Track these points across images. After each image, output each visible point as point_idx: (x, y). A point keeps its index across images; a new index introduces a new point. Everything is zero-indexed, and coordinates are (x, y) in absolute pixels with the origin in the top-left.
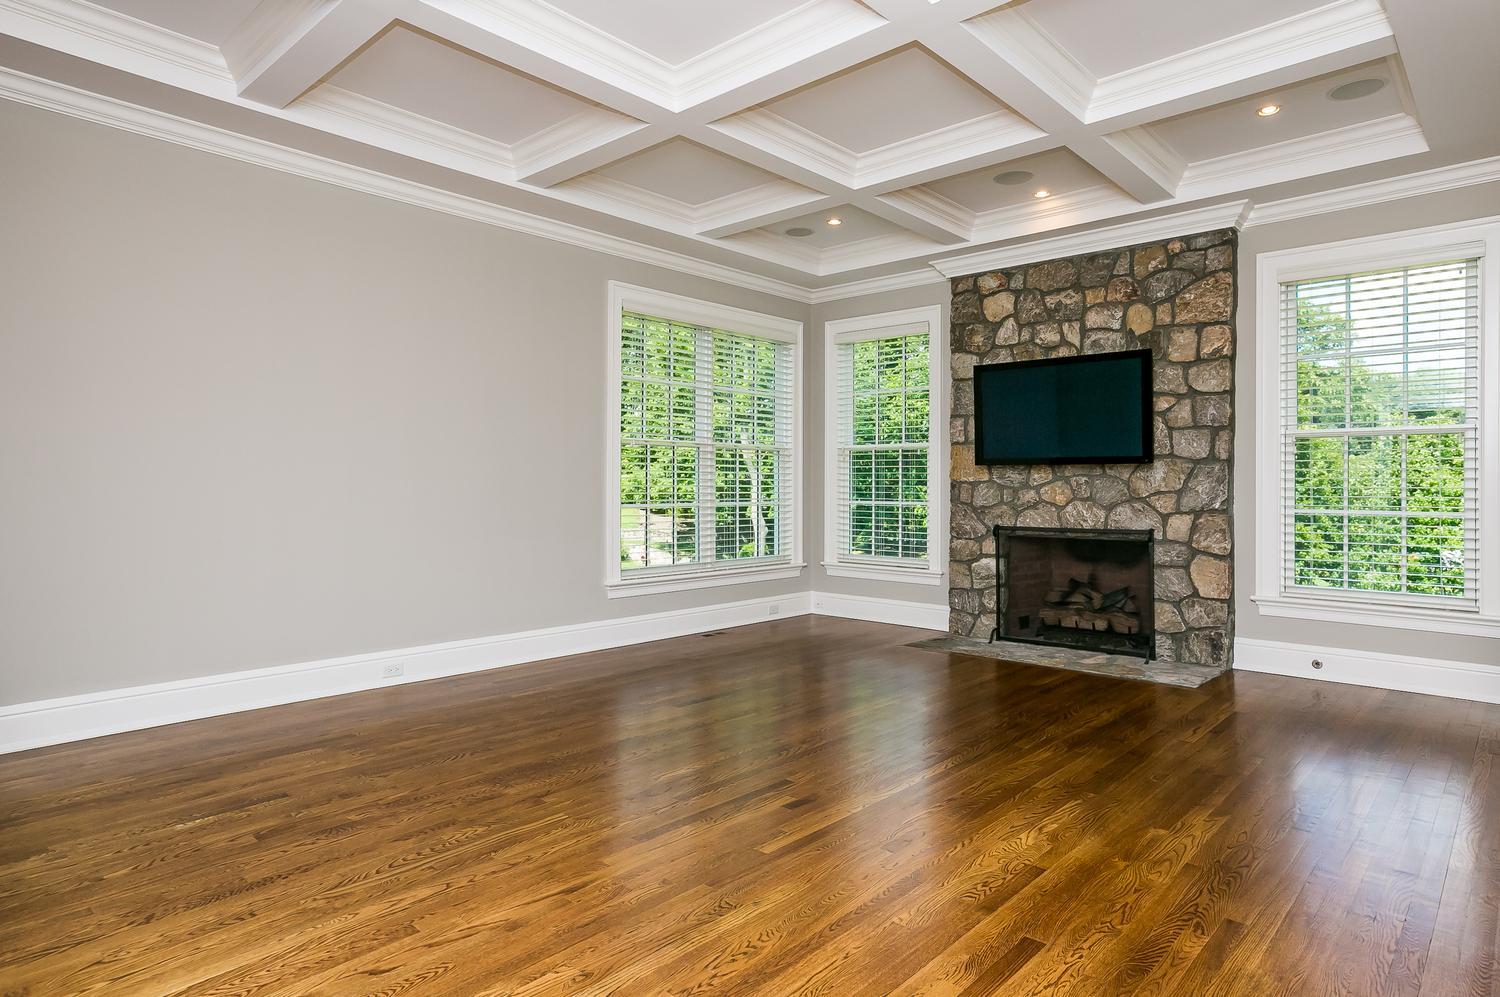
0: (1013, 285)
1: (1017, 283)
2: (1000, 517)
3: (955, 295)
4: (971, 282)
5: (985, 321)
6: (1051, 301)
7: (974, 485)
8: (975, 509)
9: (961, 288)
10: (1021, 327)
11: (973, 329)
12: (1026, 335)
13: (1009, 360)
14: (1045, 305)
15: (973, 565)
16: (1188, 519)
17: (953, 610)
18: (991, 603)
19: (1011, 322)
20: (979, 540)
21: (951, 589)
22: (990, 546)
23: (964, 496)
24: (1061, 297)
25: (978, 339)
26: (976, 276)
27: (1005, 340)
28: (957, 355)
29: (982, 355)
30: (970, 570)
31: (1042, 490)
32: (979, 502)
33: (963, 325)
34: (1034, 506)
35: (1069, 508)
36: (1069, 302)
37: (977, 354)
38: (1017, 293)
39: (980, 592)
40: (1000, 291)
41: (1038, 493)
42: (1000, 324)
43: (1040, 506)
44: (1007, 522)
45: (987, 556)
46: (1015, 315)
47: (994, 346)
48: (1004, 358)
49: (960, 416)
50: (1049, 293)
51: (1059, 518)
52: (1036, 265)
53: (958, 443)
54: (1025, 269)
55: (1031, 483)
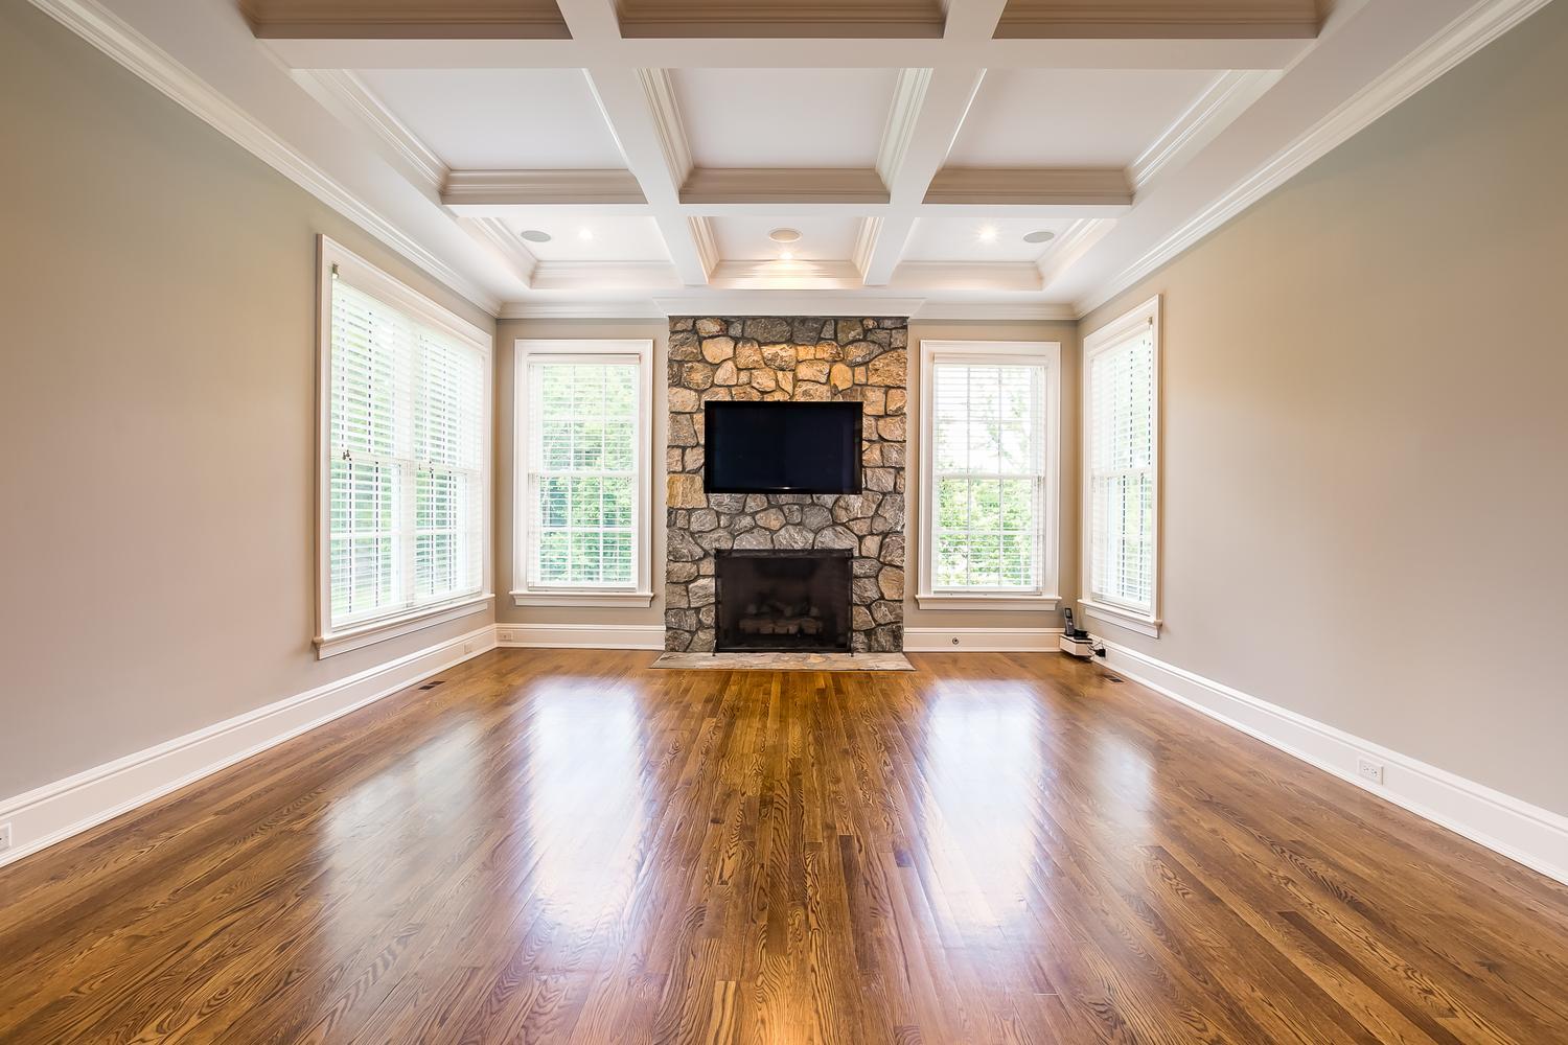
0: (732, 332)
1: (736, 330)
2: (717, 540)
3: (674, 333)
4: (691, 322)
5: (703, 360)
6: (768, 351)
7: (690, 511)
8: (692, 534)
9: (679, 327)
10: (739, 370)
11: (692, 367)
12: (744, 377)
13: (728, 399)
14: (762, 354)
15: (690, 586)
16: (877, 539)
17: (668, 629)
18: (708, 618)
19: (730, 363)
20: (697, 562)
21: (667, 610)
22: (708, 567)
23: (681, 523)
24: (777, 348)
25: (698, 377)
26: (696, 319)
27: (725, 380)
28: (675, 390)
29: (700, 392)
30: (687, 588)
31: (757, 517)
32: (695, 527)
33: (681, 363)
34: (750, 530)
35: (783, 532)
36: (784, 354)
37: (696, 391)
38: (736, 340)
39: (697, 610)
40: (719, 336)
41: (754, 519)
42: (718, 365)
43: (755, 531)
44: (725, 545)
45: (704, 576)
46: (734, 358)
47: (713, 385)
48: (722, 396)
49: (678, 447)
50: (766, 344)
51: (772, 541)
52: (754, 318)
53: (674, 472)
54: (743, 320)
55: (747, 510)
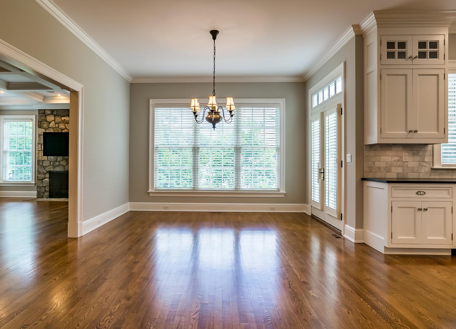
0: (54, 113)
1: (55, 113)
2: (50, 168)
3: (39, 114)
4: (43, 111)
5: (47, 121)
6: (63, 118)
7: (43, 161)
8: (44, 167)
9: (40, 112)
10: (56, 123)
11: (44, 123)
12: (57, 125)
13: (53, 131)
14: (61, 119)
15: (43, 180)
17: (38, 192)
18: (47, 189)
19: (53, 122)
20: (45, 174)
21: (37, 187)
22: (47, 175)
23: (41, 164)
24: (65, 118)
25: (45, 125)
26: (45, 110)
27: (52, 126)
28: (40, 129)
29: (46, 129)
30: (42, 181)
31: (60, 162)
32: (44, 165)
33: (41, 122)
34: (58, 166)
35: (66, 166)
36: (67, 119)
37: (44, 129)
38: (55, 116)
39: (45, 187)
40: (51, 114)
41: (59, 163)
42: (51, 122)
43: (60, 166)
44: (52, 170)
45: (47, 178)
46: (54, 120)
47: (49, 127)
48: (51, 131)
49: (40, 144)
50: (63, 117)
51: (64, 169)
52: (60, 110)
53: (39, 151)
54: (57, 110)
55: (58, 160)
